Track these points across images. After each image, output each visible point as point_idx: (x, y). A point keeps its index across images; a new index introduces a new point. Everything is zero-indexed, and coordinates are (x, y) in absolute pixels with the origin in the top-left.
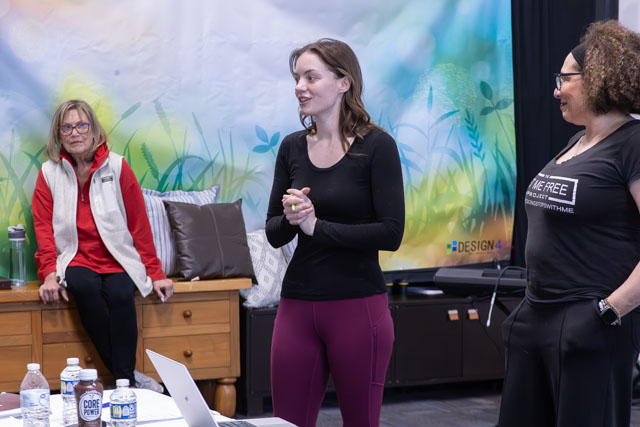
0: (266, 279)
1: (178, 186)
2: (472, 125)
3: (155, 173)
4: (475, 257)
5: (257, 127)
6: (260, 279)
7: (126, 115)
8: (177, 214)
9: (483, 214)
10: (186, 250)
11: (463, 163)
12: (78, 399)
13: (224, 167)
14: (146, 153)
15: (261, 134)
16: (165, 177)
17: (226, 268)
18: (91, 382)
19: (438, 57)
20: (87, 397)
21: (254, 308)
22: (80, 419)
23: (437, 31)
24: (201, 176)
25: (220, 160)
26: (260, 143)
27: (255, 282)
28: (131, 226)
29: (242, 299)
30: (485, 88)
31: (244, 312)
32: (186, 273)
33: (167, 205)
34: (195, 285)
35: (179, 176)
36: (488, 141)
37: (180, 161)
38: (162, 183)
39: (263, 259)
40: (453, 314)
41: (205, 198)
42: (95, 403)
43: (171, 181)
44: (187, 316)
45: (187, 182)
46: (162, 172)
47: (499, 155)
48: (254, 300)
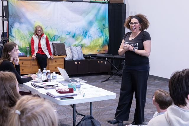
0: (68, 56)
1: (54, 40)
2: (102, 31)
3: (50, 38)
4: (102, 52)
5: (67, 31)
6: (67, 55)
7: (45, 29)
8: (54, 45)
9: (103, 45)
10: (56, 51)
11: (100, 37)
12: (47, 75)
13: (62, 37)
14: (49, 35)
15: (68, 32)
16: (52, 39)
17: (62, 54)
18: (49, 72)
19: (96, 20)
20: (48, 75)
21: (67, 60)
22: (47, 78)
23: (96, 15)
24: (58, 39)
25: (61, 36)
26: (68, 33)
27: (67, 56)
28: (47, 47)
29: (65, 59)
30: (104, 25)
31: (65, 61)
32: (56, 55)
33: (52, 43)
34: (57, 56)
35: (54, 39)
36: (104, 33)
37: (54, 36)
38: (51, 40)
39: (68, 52)
40: (99, 62)
41: (58, 42)
42: (50, 76)
43: (53, 39)
44: (56, 62)
45: (55, 40)
46: (51, 38)
47: (106, 36)
48: (66, 59)
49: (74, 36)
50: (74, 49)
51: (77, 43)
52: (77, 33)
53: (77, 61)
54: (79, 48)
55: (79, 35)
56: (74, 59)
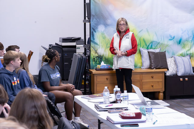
0: (171, 69)
1: (151, 48)
3: (146, 45)
5: (170, 35)
6: (169, 69)
7: (140, 32)
8: (151, 54)
10: (152, 62)
13: (162, 44)
14: (144, 40)
15: (171, 36)
16: (148, 46)
17: (162, 66)
18: (118, 91)
20: (118, 94)
21: (168, 76)
24: (157, 45)
25: (161, 42)
26: (170, 38)
27: (168, 70)
29: (165, 74)
31: (166, 77)
32: (152, 68)
33: (148, 52)
34: (154, 70)
35: (152, 46)
37: (152, 42)
38: (148, 47)
39: (170, 65)
41: (157, 51)
42: (119, 96)
43: (150, 47)
44: (152, 77)
45: (153, 47)
46: (148, 45)
48: (168, 74)
49: (179, 42)
50: (179, 59)
51: (184, 51)
52: (185, 37)
53: (183, 77)
54: (187, 59)
55: (187, 40)
56: (179, 74)
